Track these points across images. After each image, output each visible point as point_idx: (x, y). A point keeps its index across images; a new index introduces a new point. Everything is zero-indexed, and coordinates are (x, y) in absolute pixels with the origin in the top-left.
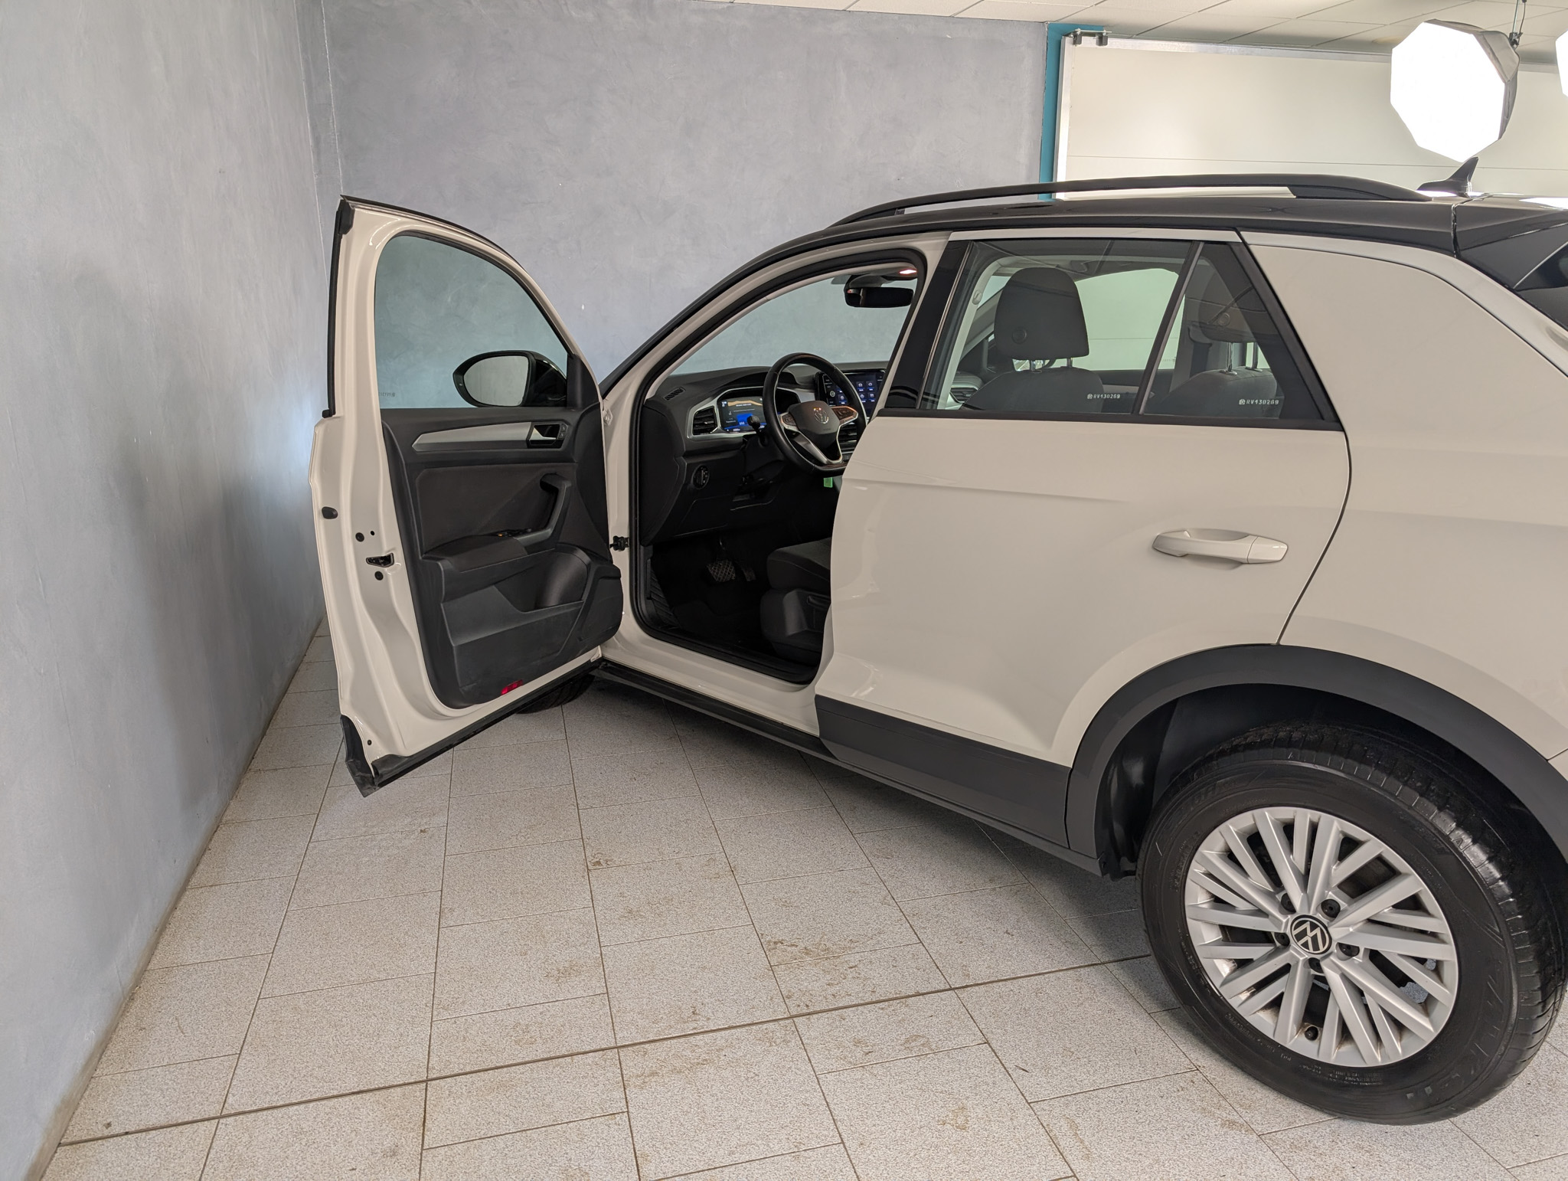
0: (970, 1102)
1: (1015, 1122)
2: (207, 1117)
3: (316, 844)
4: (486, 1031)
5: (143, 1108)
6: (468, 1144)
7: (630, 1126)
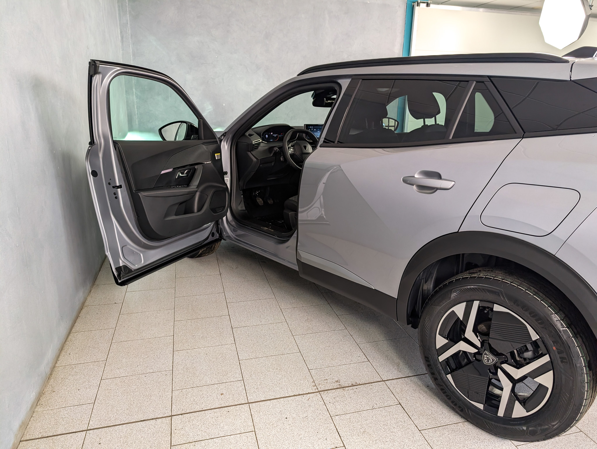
0: (395, 430)
1: (415, 439)
2: (81, 430)
3: (122, 315)
4: (194, 395)
5: (55, 426)
6: (190, 444)
7: (256, 437)
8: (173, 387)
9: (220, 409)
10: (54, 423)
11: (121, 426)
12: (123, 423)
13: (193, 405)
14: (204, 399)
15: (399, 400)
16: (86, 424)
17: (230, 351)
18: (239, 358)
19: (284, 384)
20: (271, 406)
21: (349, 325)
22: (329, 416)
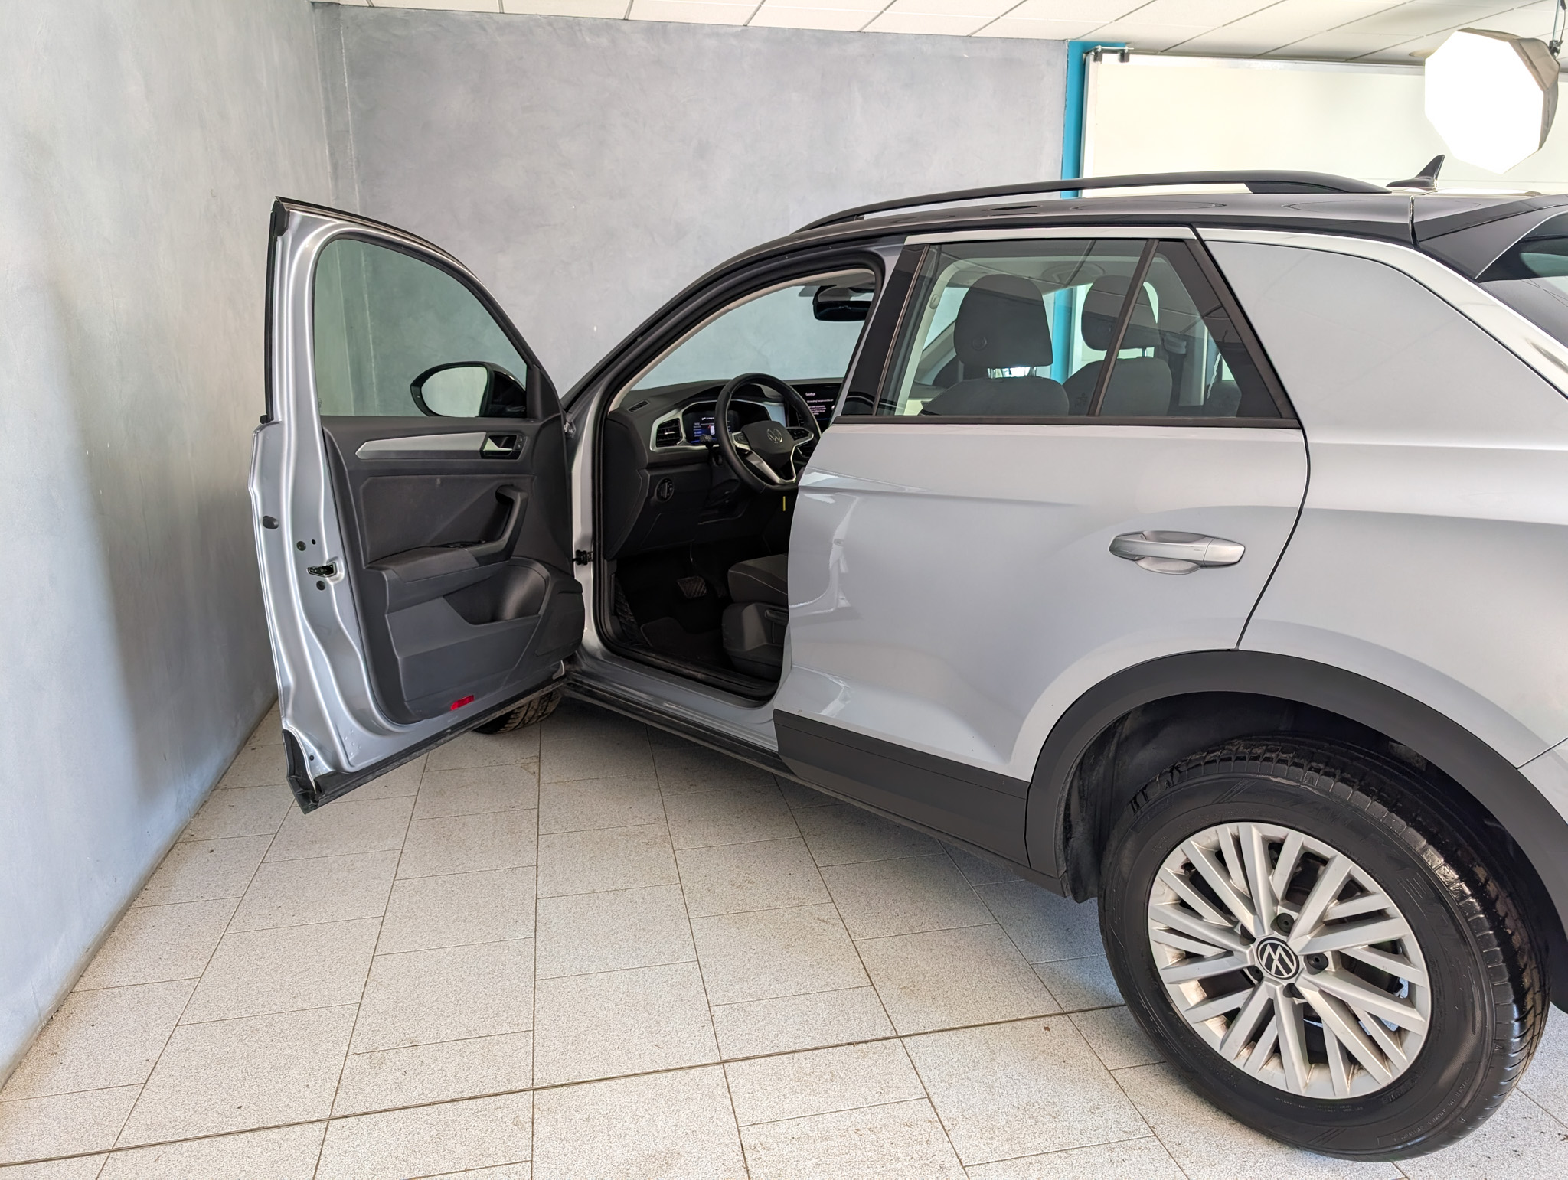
2: (98, 1150)
3: (268, 865)
4: (400, 1067)
5: (36, 1138)
8: (352, 1046)
9: (456, 1103)
10: (35, 1131)
11: (198, 1141)
12: (205, 1134)
13: (390, 1093)
14: (423, 1078)
15: (929, 1086)
16: (113, 1135)
17: (518, 955)
18: (537, 973)
19: (636, 1041)
20: (590, 1097)
21: (843, 894)
22: (735, 1124)
